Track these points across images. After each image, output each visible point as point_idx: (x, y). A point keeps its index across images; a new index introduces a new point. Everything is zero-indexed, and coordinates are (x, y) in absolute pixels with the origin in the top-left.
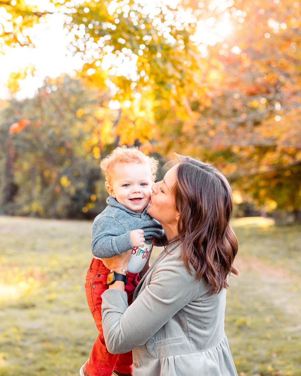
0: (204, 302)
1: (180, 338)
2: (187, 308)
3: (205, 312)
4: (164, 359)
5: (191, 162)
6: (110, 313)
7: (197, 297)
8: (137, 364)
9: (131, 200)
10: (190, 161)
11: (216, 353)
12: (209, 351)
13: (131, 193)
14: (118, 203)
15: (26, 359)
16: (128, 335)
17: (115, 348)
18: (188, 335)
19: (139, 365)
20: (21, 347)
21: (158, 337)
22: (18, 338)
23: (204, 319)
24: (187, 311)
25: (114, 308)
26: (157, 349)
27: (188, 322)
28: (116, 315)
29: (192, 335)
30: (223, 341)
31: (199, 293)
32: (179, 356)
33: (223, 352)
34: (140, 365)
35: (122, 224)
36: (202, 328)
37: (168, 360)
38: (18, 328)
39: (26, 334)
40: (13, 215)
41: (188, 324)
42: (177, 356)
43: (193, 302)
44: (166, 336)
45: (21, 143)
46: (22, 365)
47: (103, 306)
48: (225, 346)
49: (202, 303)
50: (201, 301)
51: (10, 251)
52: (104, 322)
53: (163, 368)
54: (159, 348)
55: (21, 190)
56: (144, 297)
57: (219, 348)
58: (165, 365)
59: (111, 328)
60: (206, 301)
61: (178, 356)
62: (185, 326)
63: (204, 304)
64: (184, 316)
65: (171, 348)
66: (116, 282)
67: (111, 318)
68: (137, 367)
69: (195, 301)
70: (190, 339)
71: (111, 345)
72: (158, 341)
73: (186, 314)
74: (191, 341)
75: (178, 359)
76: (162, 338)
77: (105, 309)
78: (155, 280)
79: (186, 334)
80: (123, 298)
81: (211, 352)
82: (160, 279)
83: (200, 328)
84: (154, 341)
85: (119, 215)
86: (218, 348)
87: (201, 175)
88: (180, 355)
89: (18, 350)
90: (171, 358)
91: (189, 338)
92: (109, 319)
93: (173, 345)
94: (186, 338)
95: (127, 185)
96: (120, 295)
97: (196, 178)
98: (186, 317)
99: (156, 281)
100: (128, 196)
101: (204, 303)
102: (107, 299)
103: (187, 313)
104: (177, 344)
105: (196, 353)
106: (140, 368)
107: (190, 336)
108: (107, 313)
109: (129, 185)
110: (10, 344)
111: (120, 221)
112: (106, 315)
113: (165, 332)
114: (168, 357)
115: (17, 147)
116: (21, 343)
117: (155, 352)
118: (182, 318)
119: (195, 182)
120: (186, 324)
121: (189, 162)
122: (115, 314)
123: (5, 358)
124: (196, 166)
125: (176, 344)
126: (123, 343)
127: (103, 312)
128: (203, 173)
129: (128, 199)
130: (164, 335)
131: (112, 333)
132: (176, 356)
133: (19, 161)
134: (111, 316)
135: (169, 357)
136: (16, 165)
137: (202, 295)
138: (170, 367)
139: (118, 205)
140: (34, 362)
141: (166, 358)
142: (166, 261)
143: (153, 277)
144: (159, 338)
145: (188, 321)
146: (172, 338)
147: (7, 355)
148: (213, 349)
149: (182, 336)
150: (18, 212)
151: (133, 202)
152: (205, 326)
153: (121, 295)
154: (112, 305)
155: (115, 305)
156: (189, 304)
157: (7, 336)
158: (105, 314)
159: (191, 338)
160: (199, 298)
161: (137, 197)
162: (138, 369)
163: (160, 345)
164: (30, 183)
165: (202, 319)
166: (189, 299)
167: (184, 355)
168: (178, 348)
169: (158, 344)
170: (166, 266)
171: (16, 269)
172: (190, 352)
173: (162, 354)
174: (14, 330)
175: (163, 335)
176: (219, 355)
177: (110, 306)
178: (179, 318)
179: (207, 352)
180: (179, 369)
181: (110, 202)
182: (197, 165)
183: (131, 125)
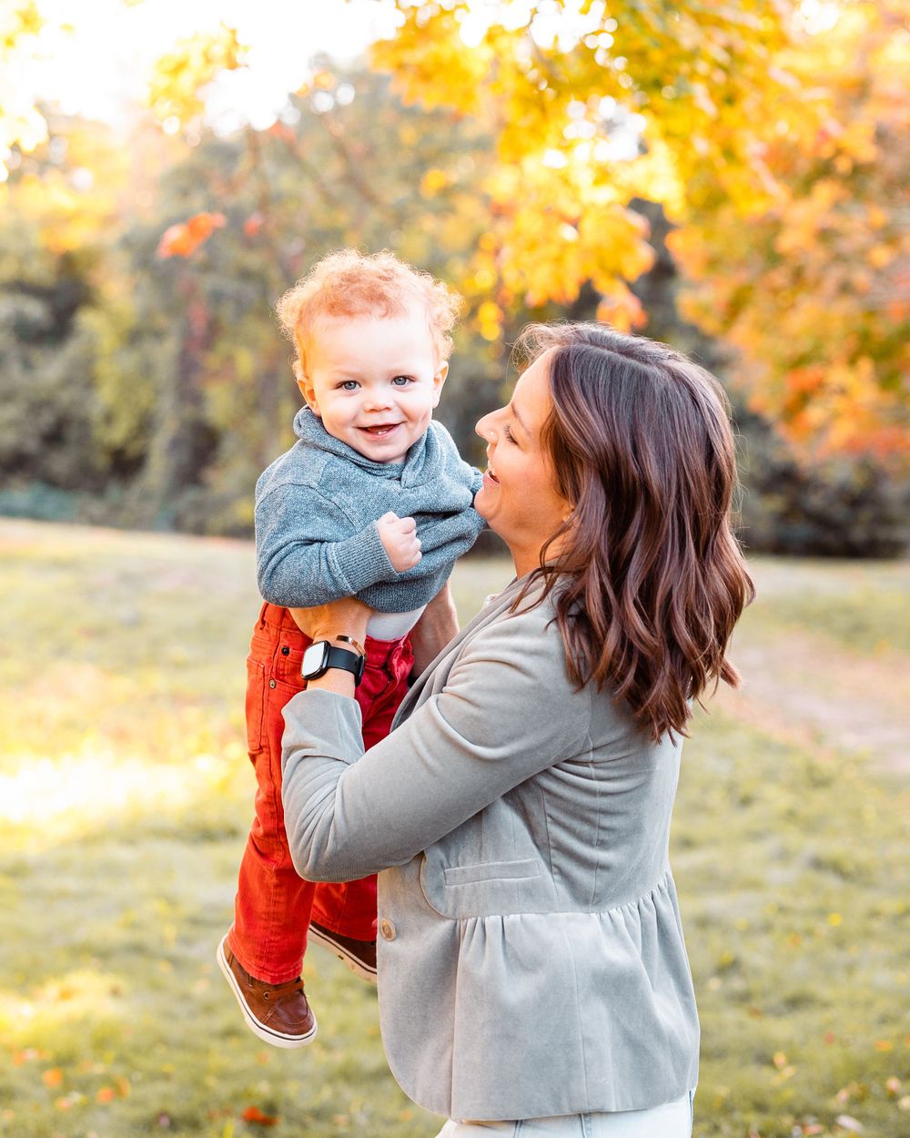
0: (603, 765)
1: (526, 864)
2: (549, 780)
3: (604, 794)
4: (471, 921)
5: (591, 340)
6: (307, 759)
7: (580, 749)
8: (389, 928)
9: (365, 429)
10: (587, 338)
11: (635, 918)
12: (613, 912)
13: (362, 411)
14: (327, 437)
15: (185, 997)
16: (355, 829)
17: (316, 863)
18: (548, 858)
19: (393, 932)
20: (175, 962)
21: (457, 856)
22: (170, 932)
23: (602, 815)
24: (548, 787)
25: (319, 744)
26: (449, 891)
27: (549, 819)
28: (325, 766)
29: (560, 860)
30: (662, 885)
31: (587, 739)
32: (519, 916)
33: (658, 917)
34: (397, 932)
35: (340, 506)
36: (595, 843)
37: (484, 926)
38: (172, 901)
39: (195, 922)
40: (200, 530)
41: (549, 825)
42: (512, 916)
43: (566, 761)
44: (483, 854)
45: (230, 285)
46: (170, 1016)
47: (287, 740)
48: (665, 902)
49: (596, 768)
50: (592, 762)
51: (179, 652)
52: (289, 787)
53: (467, 950)
54: (456, 889)
55: (229, 446)
56: (419, 729)
57: (646, 905)
58: (474, 941)
59: (308, 802)
60: (610, 764)
61: (512, 918)
62: (541, 831)
63: (602, 773)
64: (539, 800)
65: (494, 891)
66: (331, 671)
67: (309, 776)
68: (389, 936)
69: (575, 759)
70: (555, 870)
71: (305, 855)
72: (457, 868)
73: (546, 797)
74: (557, 877)
75: (514, 924)
76: (468, 858)
77: (292, 750)
78: (457, 683)
79: (541, 854)
80: (349, 719)
81: (619, 917)
82: (471, 683)
83: (588, 842)
84: (445, 864)
85: (329, 480)
86: (642, 905)
87: (625, 376)
88: (521, 913)
89: (164, 969)
90: (492, 920)
91: (550, 865)
92: (304, 779)
93: (502, 884)
94: (543, 865)
95: (350, 385)
96: (340, 710)
97: (610, 392)
98: (546, 805)
99: (459, 688)
100: (355, 418)
101: (601, 768)
102: (300, 719)
103: (549, 792)
104: (516, 880)
105: (570, 914)
106: (398, 941)
107: (553, 860)
108: (299, 759)
109: (357, 386)
110: (138, 949)
111: (334, 499)
112: (294, 769)
113: (482, 843)
114: (483, 917)
115: (217, 297)
116: (175, 949)
117: (442, 899)
118: (533, 807)
119: (610, 404)
120: (544, 824)
121: (585, 342)
122: (323, 764)
123: (115, 993)
124: (607, 353)
125: (512, 880)
126: (341, 851)
127: (288, 757)
128: (633, 371)
129: (353, 427)
130: (476, 850)
131: (310, 817)
132: (508, 915)
133: (223, 347)
134: (311, 770)
135: (487, 918)
136: (213, 361)
137: (598, 743)
138: (487, 949)
139: (328, 443)
140: (208, 1009)
141: (479, 919)
142: (496, 634)
143: (454, 675)
144: (460, 858)
145: (551, 817)
146: (499, 863)
147: (122, 983)
148: (625, 908)
149: (531, 860)
150: (216, 521)
151: (369, 436)
152: (604, 836)
153: (343, 708)
154: (315, 735)
155: (324, 736)
156: (555, 766)
157: (134, 926)
158: (294, 763)
159: (556, 866)
160: (588, 752)
161: (380, 423)
162: (389, 944)
163: (463, 881)
164: (258, 424)
165: (592, 816)
166: (555, 752)
167: (534, 915)
168: (516, 894)
169: (455, 875)
170: (492, 647)
171: (192, 714)
172: (551, 909)
173: (463, 908)
174: (159, 907)
175: (472, 850)
176: (644, 926)
177: (309, 738)
178: (522, 804)
179: (605, 916)
180: (515, 956)
181: (302, 431)
182: (610, 348)
183: (568, 233)
